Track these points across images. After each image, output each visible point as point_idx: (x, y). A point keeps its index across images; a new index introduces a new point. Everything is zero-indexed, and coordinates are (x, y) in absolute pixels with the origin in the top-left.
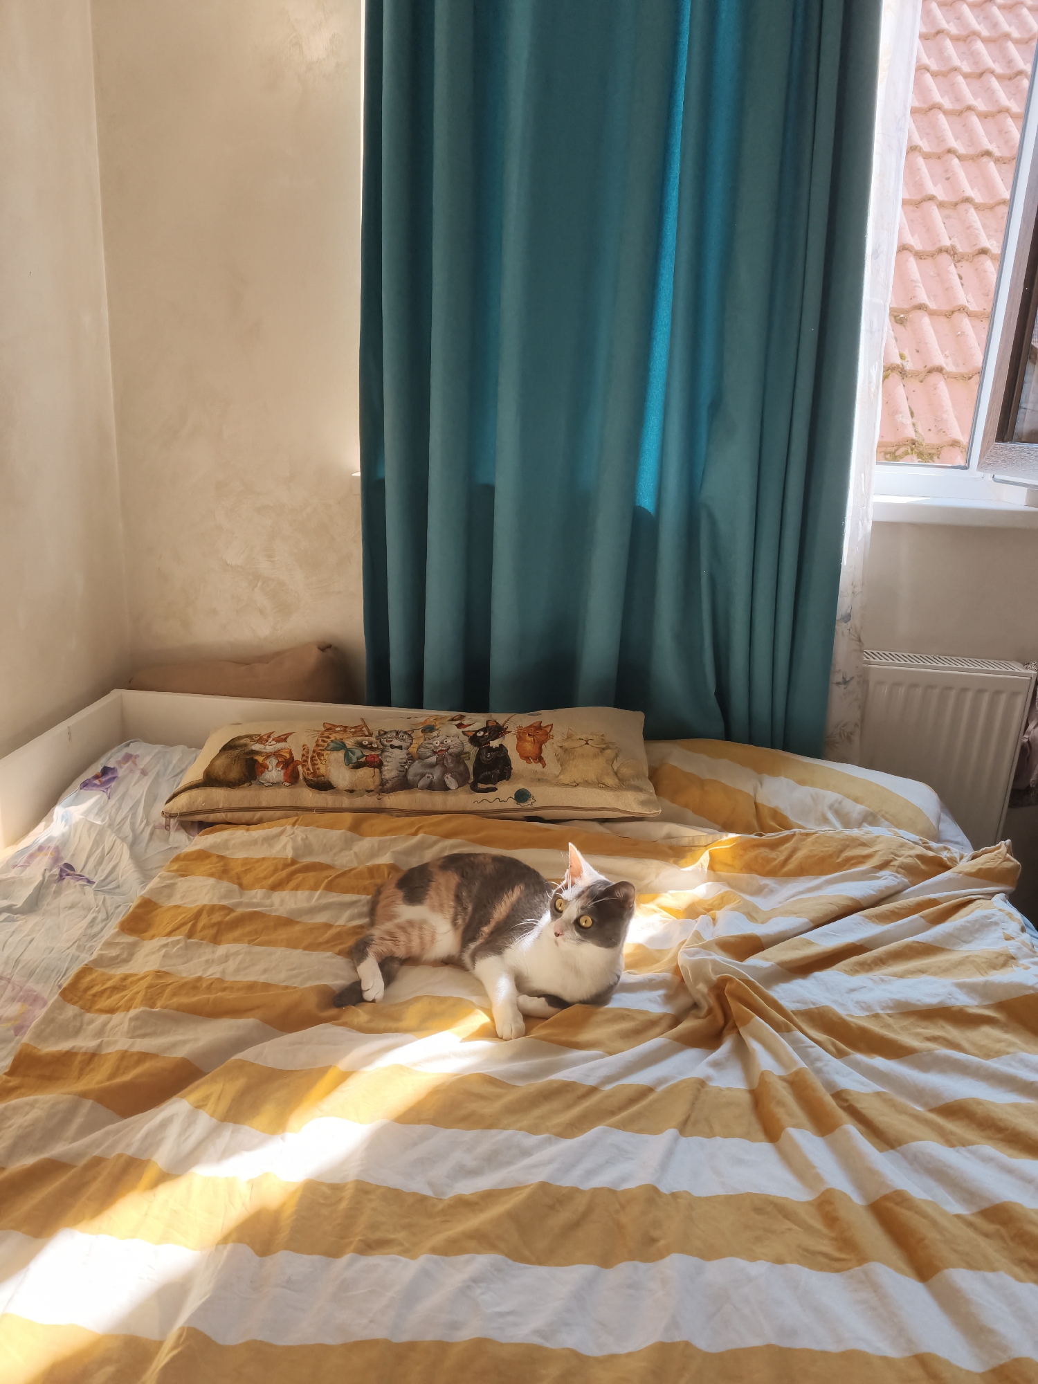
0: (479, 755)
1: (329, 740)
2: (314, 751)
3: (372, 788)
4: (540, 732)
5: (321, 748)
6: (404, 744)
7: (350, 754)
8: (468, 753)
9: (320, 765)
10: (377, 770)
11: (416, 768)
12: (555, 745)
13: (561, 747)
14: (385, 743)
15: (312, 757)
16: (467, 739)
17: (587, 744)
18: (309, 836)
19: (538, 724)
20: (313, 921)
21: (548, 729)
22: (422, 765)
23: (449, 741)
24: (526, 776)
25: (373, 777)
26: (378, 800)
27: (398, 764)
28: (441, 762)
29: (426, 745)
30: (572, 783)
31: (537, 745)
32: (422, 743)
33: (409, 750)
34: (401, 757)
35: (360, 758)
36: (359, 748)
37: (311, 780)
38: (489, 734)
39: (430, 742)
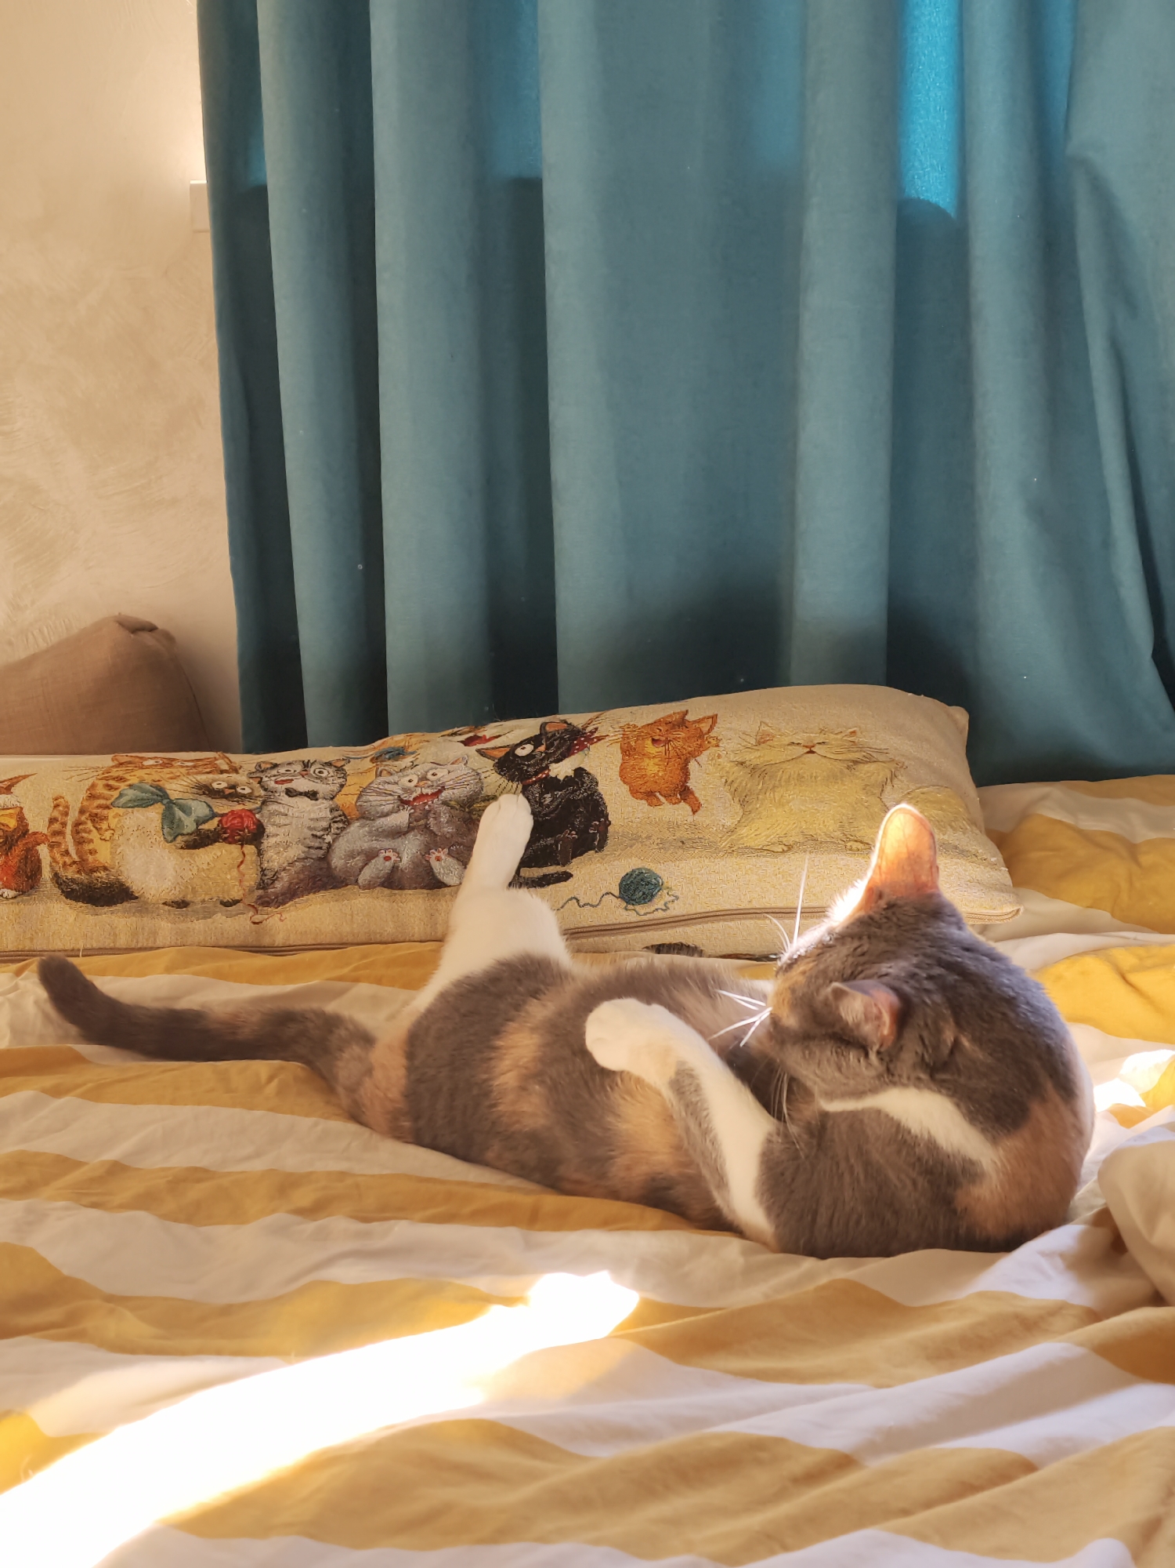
1: (123, 786)
2: (82, 812)
3: (236, 894)
4: (682, 734)
5: (102, 802)
6: (321, 788)
7: (179, 813)
9: (97, 844)
10: (250, 849)
11: (356, 837)
12: (723, 761)
13: (741, 763)
14: (272, 784)
15: (77, 824)
16: (490, 764)
17: (813, 752)
19: (678, 716)
21: (705, 727)
22: (370, 832)
23: (442, 773)
24: (649, 837)
25: (239, 866)
26: (254, 923)
27: (306, 830)
28: (422, 822)
29: (381, 787)
30: (773, 844)
31: (675, 764)
32: (370, 784)
33: (335, 799)
34: (313, 816)
35: (205, 822)
36: (203, 798)
37: (73, 881)
38: (547, 748)
39: (391, 779)
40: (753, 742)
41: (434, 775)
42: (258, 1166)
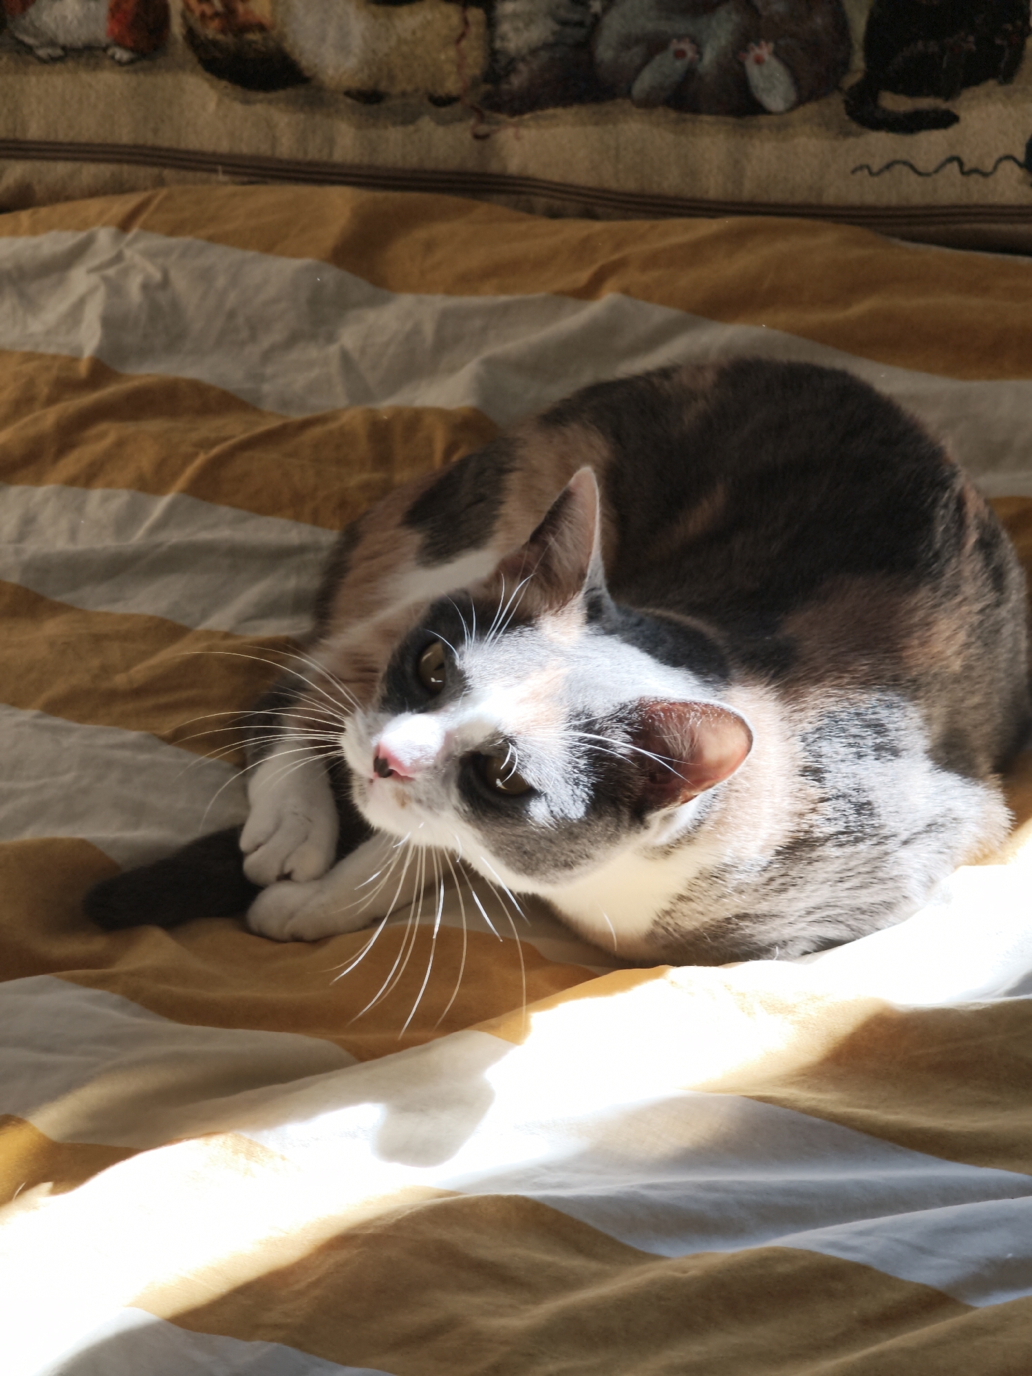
10: (475, 14)
18: (174, 274)
20: (119, 609)
25: (458, 41)
26: (476, 137)
37: (215, 43)
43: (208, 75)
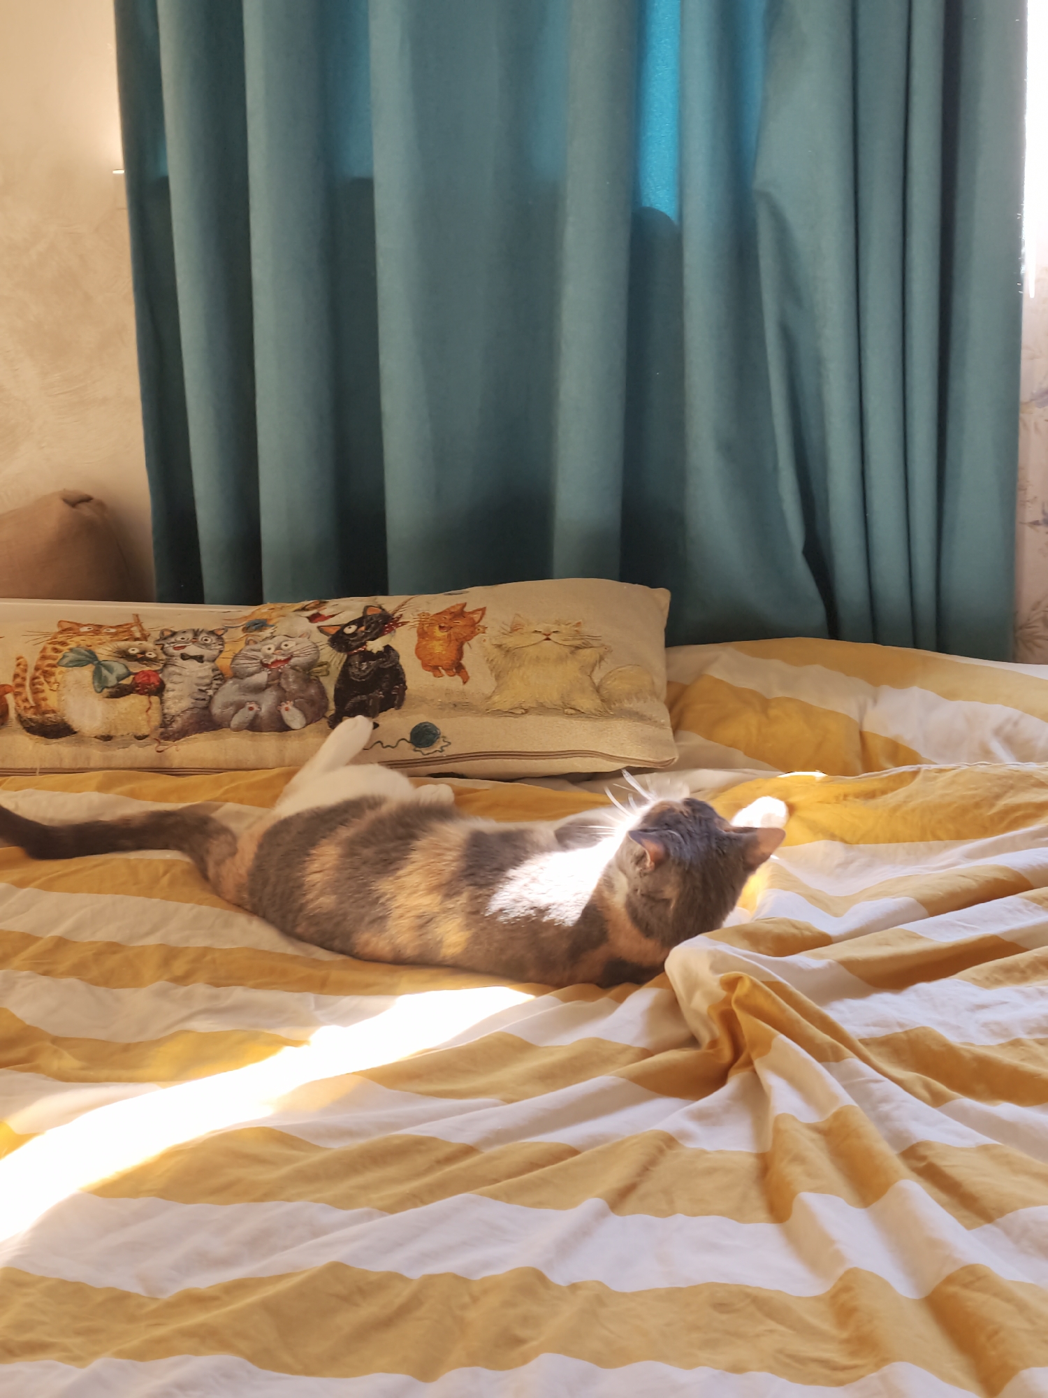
0: (347, 665)
2: (37, 669)
3: (145, 731)
4: (461, 622)
5: (51, 662)
6: (206, 653)
7: (105, 672)
8: (326, 663)
9: (47, 693)
10: (155, 699)
11: (229, 692)
12: (487, 644)
13: (499, 646)
14: (171, 650)
15: (34, 678)
16: (325, 639)
17: (548, 639)
19: (459, 608)
21: (477, 617)
22: (240, 688)
23: (291, 644)
24: (432, 700)
25: (147, 711)
26: (158, 752)
27: (195, 686)
28: (276, 682)
29: (248, 653)
30: (516, 708)
31: (454, 645)
32: (241, 650)
33: (216, 662)
34: (200, 674)
35: (123, 679)
36: (122, 660)
37: (31, 720)
38: (366, 629)
39: (256, 647)
40: (509, 629)
41: (286, 645)
42: (152, 941)
43: (29, 734)
